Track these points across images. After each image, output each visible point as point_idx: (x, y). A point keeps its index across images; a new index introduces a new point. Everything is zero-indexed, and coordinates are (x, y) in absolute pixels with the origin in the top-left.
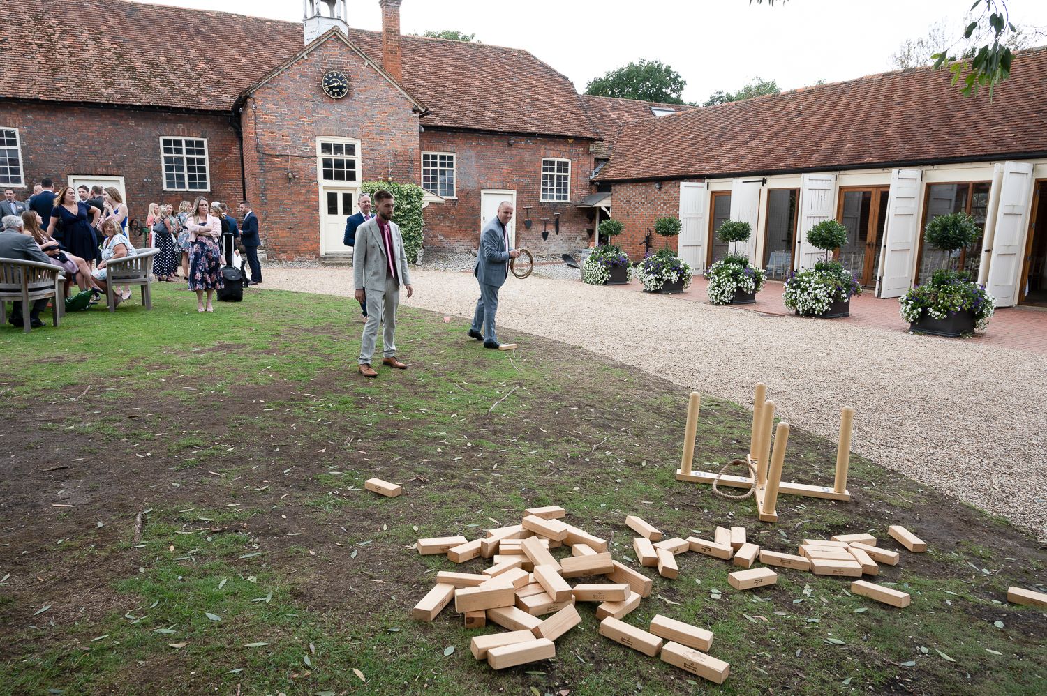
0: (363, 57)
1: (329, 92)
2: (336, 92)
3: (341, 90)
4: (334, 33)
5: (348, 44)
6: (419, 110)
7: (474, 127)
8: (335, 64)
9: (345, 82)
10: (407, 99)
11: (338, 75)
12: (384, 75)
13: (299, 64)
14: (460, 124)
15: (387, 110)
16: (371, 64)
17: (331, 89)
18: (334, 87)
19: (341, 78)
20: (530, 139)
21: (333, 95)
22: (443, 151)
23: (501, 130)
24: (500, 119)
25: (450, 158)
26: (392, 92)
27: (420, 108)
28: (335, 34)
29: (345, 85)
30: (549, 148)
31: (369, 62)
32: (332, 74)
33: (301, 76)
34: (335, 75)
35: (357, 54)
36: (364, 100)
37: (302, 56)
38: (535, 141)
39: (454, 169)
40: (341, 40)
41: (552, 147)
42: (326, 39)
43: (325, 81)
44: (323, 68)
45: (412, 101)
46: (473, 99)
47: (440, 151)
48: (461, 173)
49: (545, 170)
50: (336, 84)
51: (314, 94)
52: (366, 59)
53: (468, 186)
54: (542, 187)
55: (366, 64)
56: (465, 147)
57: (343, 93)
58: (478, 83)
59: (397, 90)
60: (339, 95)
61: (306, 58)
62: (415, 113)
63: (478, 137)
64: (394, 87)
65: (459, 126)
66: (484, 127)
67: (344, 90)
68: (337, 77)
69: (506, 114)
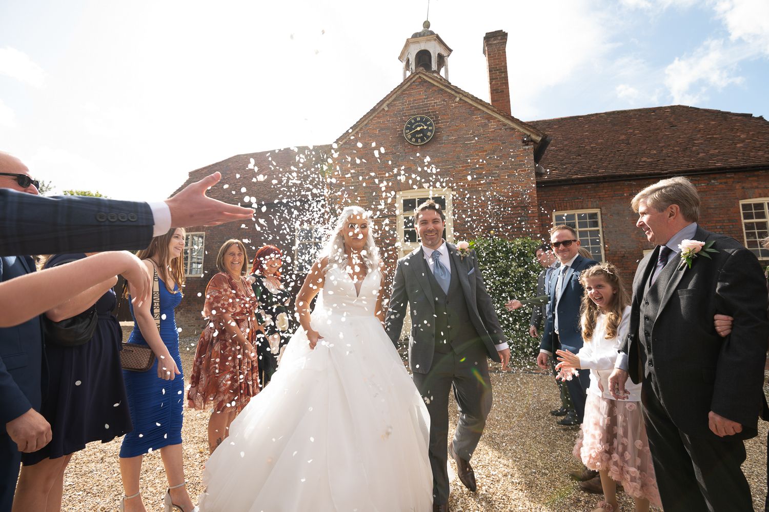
0: (453, 93)
1: (411, 139)
2: (419, 138)
3: (425, 135)
4: (418, 76)
5: (435, 83)
6: (532, 141)
7: (623, 173)
8: (419, 108)
9: (431, 125)
10: (513, 129)
11: (422, 118)
12: (480, 107)
13: (379, 118)
14: (603, 173)
15: (486, 147)
16: (464, 98)
17: (413, 135)
18: (418, 132)
19: (427, 120)
20: (714, 179)
21: (416, 141)
22: (582, 208)
23: (665, 172)
24: (661, 161)
25: (593, 216)
26: (492, 125)
27: (534, 137)
28: (420, 77)
29: (430, 128)
30: (749, 186)
31: (461, 96)
32: (415, 119)
33: (382, 129)
34: (419, 119)
35: (446, 92)
36: (456, 141)
37: (382, 107)
38: (724, 181)
39: (600, 228)
40: (426, 81)
41: (755, 184)
42: (409, 84)
43: (407, 128)
44: (406, 116)
45: (522, 130)
46: (618, 151)
47: (577, 208)
48: (610, 232)
49: (747, 216)
50: (419, 129)
51: (395, 146)
52: (456, 94)
53: (623, 247)
54: (746, 240)
55: (458, 99)
56: (612, 201)
57: (428, 137)
58: (623, 137)
59: (499, 121)
60: (423, 140)
61: (386, 109)
62: (527, 145)
63: (631, 185)
64: (495, 118)
65: (601, 175)
66: (639, 171)
67: (429, 134)
68: (421, 121)
69: (669, 157)
